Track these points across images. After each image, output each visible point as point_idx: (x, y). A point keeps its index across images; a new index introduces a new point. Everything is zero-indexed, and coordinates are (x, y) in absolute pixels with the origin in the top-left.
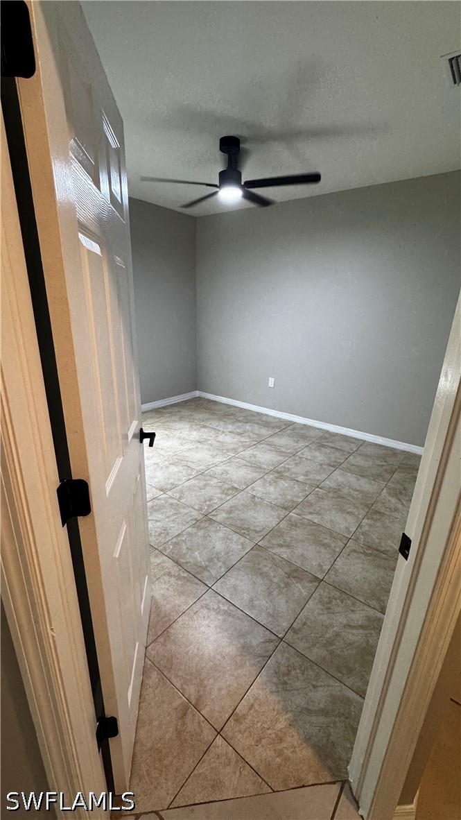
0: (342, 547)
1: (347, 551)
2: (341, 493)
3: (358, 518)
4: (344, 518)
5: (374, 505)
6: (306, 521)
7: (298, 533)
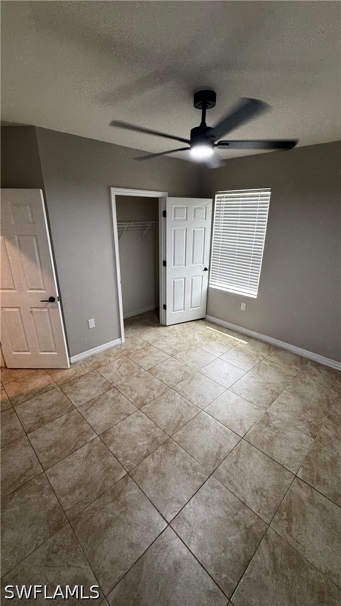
0: (40, 459)
1: (35, 462)
2: (110, 499)
3: (64, 495)
4: (69, 480)
5: (71, 531)
6: (81, 443)
7: (73, 434)
